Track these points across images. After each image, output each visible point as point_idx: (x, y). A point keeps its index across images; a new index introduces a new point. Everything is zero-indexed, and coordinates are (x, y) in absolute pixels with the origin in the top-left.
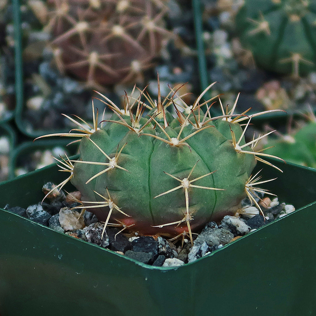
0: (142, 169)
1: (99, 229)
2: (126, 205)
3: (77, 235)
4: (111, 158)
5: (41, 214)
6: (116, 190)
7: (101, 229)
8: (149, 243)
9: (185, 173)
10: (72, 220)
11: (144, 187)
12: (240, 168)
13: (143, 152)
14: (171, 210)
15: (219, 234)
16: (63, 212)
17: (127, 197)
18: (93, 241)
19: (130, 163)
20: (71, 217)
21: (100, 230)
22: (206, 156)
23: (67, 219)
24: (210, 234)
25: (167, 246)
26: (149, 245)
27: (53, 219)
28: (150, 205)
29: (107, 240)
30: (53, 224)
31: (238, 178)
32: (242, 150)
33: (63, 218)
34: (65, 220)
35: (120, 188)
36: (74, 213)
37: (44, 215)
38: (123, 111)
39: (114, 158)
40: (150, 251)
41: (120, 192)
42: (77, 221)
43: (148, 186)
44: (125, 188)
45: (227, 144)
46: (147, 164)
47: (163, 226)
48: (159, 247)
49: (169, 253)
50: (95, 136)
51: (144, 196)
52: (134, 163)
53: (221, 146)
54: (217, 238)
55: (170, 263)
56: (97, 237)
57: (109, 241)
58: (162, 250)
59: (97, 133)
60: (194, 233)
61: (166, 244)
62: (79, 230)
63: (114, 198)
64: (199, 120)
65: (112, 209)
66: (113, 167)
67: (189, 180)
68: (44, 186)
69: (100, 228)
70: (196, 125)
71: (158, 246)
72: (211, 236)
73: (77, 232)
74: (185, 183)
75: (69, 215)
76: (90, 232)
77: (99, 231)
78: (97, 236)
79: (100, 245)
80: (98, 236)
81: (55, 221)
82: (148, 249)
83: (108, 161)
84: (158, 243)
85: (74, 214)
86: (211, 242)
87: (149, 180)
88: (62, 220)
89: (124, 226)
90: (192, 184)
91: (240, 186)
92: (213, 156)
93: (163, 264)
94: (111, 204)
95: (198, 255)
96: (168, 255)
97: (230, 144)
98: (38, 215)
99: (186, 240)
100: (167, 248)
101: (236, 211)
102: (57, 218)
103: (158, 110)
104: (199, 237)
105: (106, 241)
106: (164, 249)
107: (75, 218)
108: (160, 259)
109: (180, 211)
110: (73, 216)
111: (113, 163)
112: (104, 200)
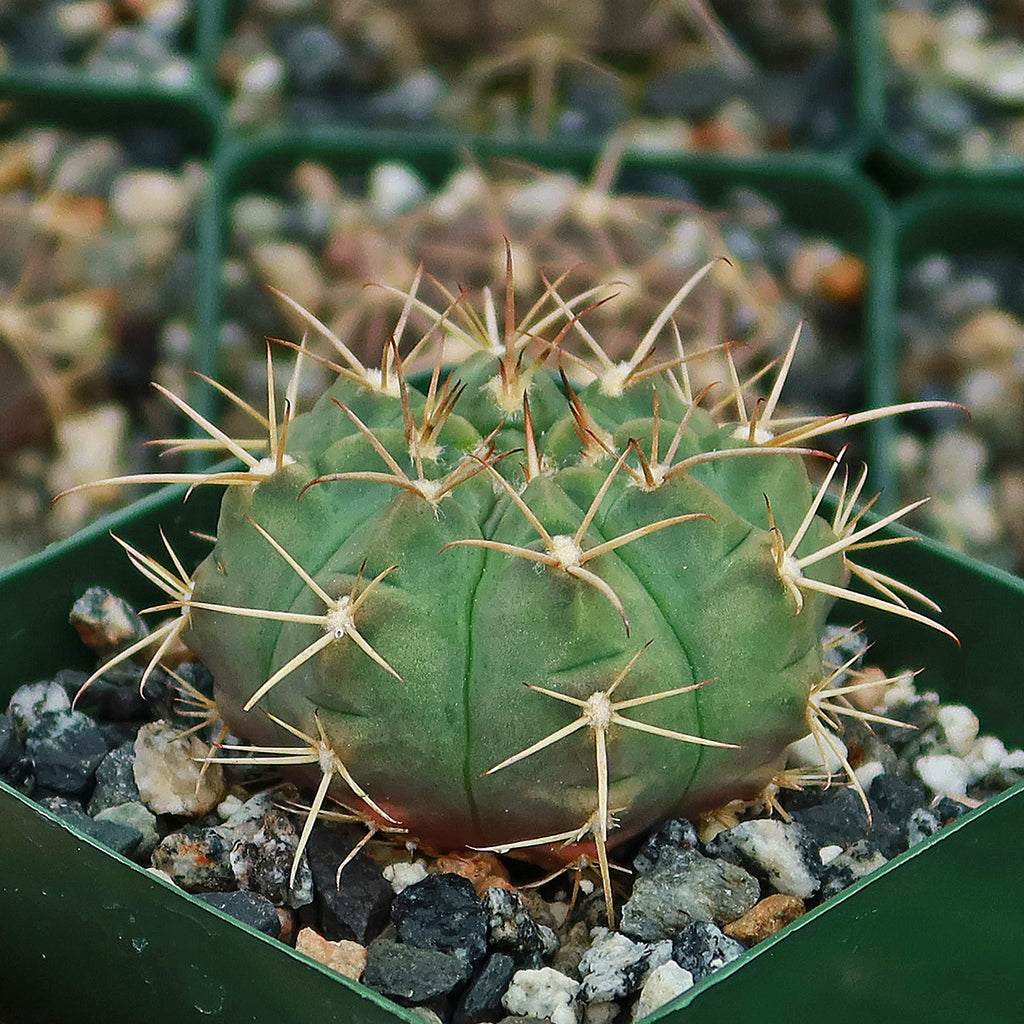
0: (443, 643)
1: (279, 841)
2: (380, 765)
3: (205, 850)
4: (335, 598)
5: (65, 723)
6: (349, 712)
7: (287, 844)
8: (455, 910)
9: (596, 672)
10: (182, 775)
11: (448, 709)
12: (793, 640)
13: (448, 576)
14: (543, 794)
15: (710, 883)
16: (148, 742)
17: (385, 739)
18: (255, 887)
19: (401, 622)
20: (177, 763)
21: (283, 847)
22: (675, 595)
23: (162, 771)
24: (681, 882)
25: (520, 918)
26: (458, 917)
27: (111, 764)
28: (466, 770)
29: (307, 885)
30: (109, 786)
31: (784, 674)
32: (804, 576)
33: (147, 765)
34: (154, 774)
35: (363, 708)
36: (187, 745)
37: (76, 727)
38: (373, 378)
39: (346, 599)
40: (461, 944)
41: (360, 721)
42: (199, 777)
43: (461, 705)
44: (381, 708)
45: (750, 553)
46: (462, 623)
47: (511, 850)
48: (493, 923)
49: (527, 942)
50: (277, 489)
51: (447, 739)
52: (416, 620)
53: (730, 563)
54: (706, 900)
55: (530, 989)
56: (271, 873)
57: (314, 890)
58: (500, 933)
59: (281, 476)
60: (616, 867)
61: (515, 911)
62: (213, 832)
63: (339, 741)
64: (654, 456)
65: (330, 775)
66: (342, 634)
67: (612, 699)
68: (75, 608)
69: (282, 838)
70: (640, 473)
71: (490, 919)
72: (684, 892)
73: (208, 842)
74: (598, 710)
75: (169, 757)
76: (245, 852)
77: (279, 853)
78: (272, 870)
79: (282, 903)
80: (275, 870)
81: (119, 773)
82: (453, 933)
83: (322, 609)
84: (489, 910)
85: (189, 752)
86: (686, 913)
87: (467, 684)
88: (145, 774)
89: (368, 823)
90: (621, 715)
91: (789, 703)
92: (698, 602)
93: (507, 990)
94: (327, 759)
95: (631, 975)
96: (521, 947)
97: (761, 557)
98: (55, 730)
99: (587, 886)
100: (519, 925)
101: (769, 781)
102: (126, 760)
103: (504, 378)
104: (641, 893)
105: (300, 892)
106: (509, 931)
107: (191, 768)
108: (494, 974)
109: (575, 801)
110: (182, 757)
111: (340, 619)
112: (301, 743)
